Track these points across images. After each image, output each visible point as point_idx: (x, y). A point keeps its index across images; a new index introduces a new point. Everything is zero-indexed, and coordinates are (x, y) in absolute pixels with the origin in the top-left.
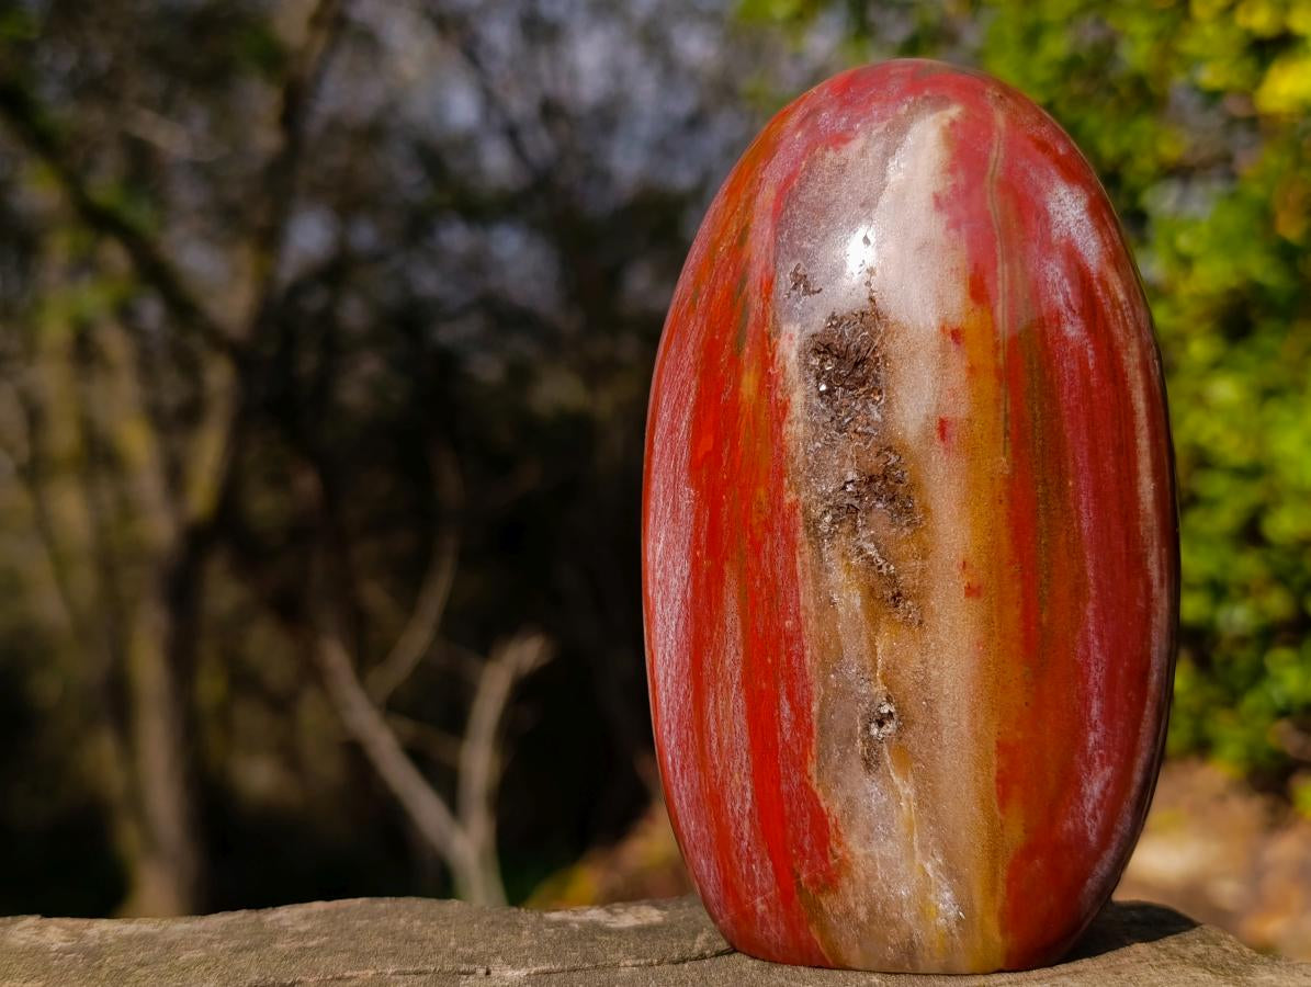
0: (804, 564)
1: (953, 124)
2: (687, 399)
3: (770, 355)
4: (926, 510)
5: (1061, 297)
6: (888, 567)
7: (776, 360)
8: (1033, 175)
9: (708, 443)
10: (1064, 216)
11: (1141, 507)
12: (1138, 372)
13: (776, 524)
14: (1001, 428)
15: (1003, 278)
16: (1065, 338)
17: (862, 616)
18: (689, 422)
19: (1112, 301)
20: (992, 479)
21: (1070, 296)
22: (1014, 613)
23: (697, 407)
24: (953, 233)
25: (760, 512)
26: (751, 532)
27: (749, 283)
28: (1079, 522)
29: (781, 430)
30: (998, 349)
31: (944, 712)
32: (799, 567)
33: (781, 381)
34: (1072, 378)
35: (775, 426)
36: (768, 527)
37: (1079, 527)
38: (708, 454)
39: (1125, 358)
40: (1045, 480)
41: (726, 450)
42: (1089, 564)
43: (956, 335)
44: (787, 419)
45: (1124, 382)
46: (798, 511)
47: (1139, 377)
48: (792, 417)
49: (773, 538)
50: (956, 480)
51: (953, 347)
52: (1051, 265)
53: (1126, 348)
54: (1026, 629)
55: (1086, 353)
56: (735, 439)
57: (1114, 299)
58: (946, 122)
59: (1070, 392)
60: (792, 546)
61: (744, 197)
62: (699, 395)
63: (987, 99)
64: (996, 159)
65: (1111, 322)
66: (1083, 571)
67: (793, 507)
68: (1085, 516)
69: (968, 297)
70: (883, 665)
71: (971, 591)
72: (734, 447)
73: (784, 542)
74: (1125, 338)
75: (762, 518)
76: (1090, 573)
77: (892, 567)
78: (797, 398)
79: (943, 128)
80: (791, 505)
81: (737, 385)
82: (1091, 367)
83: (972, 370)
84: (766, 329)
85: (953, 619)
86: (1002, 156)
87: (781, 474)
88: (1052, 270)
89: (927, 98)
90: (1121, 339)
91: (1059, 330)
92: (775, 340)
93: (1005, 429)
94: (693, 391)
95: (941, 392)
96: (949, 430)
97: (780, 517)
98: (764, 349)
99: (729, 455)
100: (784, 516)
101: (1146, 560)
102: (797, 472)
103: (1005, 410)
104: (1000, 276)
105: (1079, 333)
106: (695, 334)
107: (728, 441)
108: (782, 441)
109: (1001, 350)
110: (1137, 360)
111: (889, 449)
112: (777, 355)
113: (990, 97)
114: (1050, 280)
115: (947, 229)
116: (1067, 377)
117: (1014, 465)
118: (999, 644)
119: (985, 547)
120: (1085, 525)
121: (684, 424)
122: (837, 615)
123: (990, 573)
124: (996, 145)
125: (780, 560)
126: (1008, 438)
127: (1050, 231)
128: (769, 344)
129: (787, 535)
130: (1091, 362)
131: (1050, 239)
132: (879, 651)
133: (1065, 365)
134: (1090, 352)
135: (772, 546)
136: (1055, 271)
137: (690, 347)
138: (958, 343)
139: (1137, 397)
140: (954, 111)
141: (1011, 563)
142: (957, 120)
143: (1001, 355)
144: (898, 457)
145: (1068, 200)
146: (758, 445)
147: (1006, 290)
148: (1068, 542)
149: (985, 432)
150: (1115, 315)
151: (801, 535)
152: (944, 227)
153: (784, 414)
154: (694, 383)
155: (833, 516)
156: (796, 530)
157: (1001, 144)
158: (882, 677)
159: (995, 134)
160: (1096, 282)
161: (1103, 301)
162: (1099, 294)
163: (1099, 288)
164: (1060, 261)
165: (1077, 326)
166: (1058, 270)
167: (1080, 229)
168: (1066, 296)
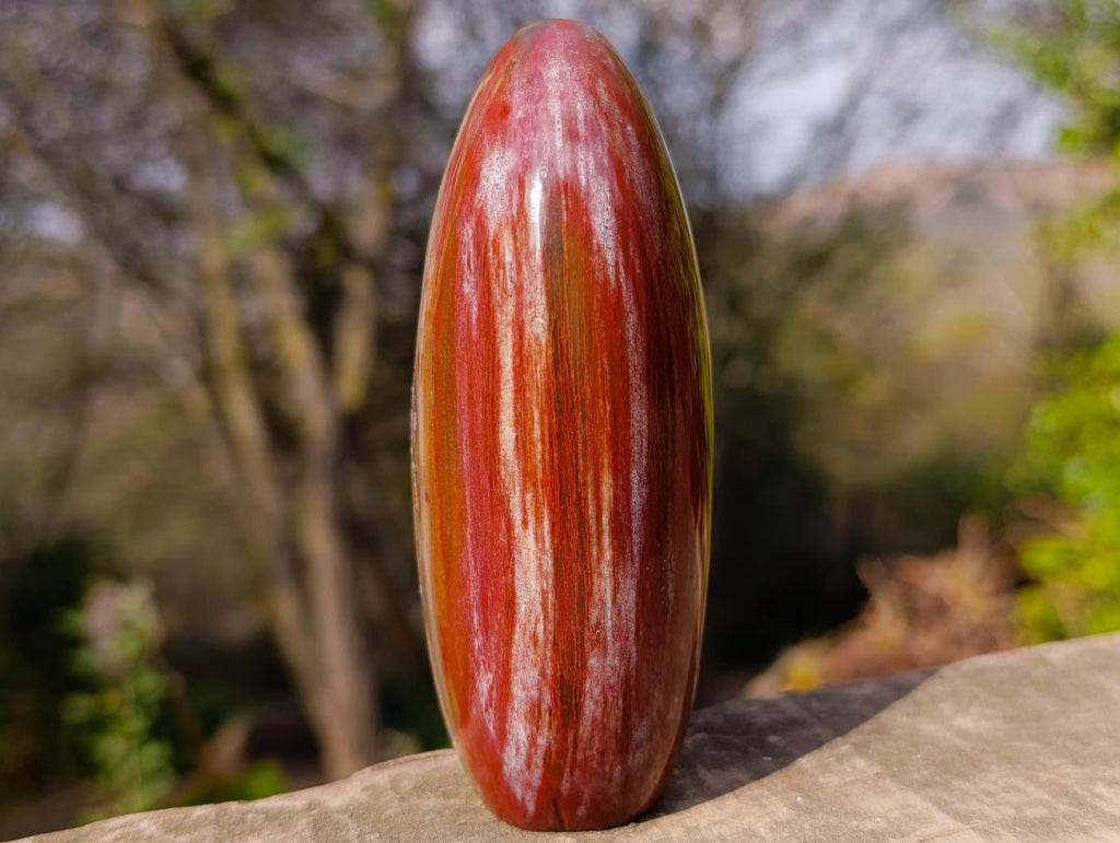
5: (466, 257)
10: (489, 181)
11: (502, 453)
12: (510, 329)
16: (463, 294)
19: (498, 262)
21: (472, 258)
28: (462, 457)
37: (462, 461)
39: (499, 315)
42: (468, 495)
45: (495, 338)
47: (510, 335)
52: (468, 226)
53: (501, 306)
57: (501, 260)
59: (461, 342)
65: (493, 281)
66: (465, 500)
68: (465, 452)
74: (502, 297)
76: (468, 502)
82: (474, 322)
88: (468, 231)
90: (498, 298)
91: (461, 286)
101: (509, 501)
105: (472, 291)
110: (510, 318)
114: (464, 240)
116: (460, 329)
127: (475, 194)
130: (475, 316)
131: (473, 202)
133: (460, 318)
134: (475, 308)
139: (505, 352)
145: (497, 166)
150: (498, 276)
160: (490, 243)
161: (491, 262)
162: (490, 255)
163: (491, 249)
164: (474, 224)
165: (472, 284)
166: (470, 232)
167: (494, 193)
168: (469, 256)
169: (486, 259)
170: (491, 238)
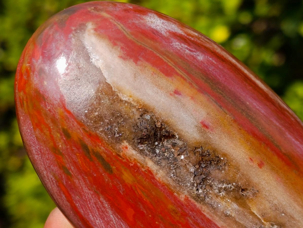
0: (208, 213)
1: (95, 30)
2: (104, 207)
3: (124, 160)
4: (225, 155)
5: (187, 51)
6: (233, 185)
7: (129, 160)
8: (137, 22)
9: (130, 212)
10: (159, 26)
13: (187, 211)
14: (218, 107)
15: (169, 61)
16: (201, 61)
17: (241, 209)
18: (114, 213)
20: (231, 125)
21: (188, 48)
22: (275, 158)
23: (113, 206)
24: (139, 63)
25: (176, 213)
26: (180, 223)
27: (89, 146)
28: (261, 112)
29: (156, 180)
30: (191, 84)
31: (289, 210)
32: (208, 216)
33: (139, 164)
34: (216, 72)
35: (153, 181)
36: (184, 215)
37: (263, 114)
38: (134, 216)
39: (218, 51)
40: (242, 110)
41: (141, 207)
42: (275, 122)
43: (177, 92)
44: (154, 174)
46: (190, 199)
48: (155, 171)
49: (190, 217)
50: (224, 137)
51: (180, 97)
52: (174, 43)
54: (283, 160)
55: (210, 60)
56: (141, 199)
57: (196, 37)
58: (92, 31)
59: (220, 77)
60: (199, 212)
61: (49, 121)
62: (108, 200)
63: (93, 12)
64: (122, 27)
65: (204, 44)
66: (276, 126)
67: (187, 199)
68: (260, 109)
69: (166, 77)
70: (261, 217)
71: (261, 165)
72: (144, 203)
73: (195, 214)
74: (211, 45)
75: (179, 214)
77: (234, 184)
78: (150, 164)
79: (94, 34)
80: (185, 200)
81: (123, 182)
82: (215, 63)
83: (192, 98)
84: (114, 154)
85: (264, 179)
86: (122, 25)
87: (171, 193)
88: (176, 45)
89: (75, 30)
90: (211, 47)
91: (198, 61)
92: (121, 154)
93: (219, 106)
94: (104, 202)
95: (192, 114)
96: (206, 123)
97: (186, 207)
98: (121, 161)
99: (144, 207)
100: (187, 206)
102: (175, 187)
103: (213, 100)
104: (167, 61)
105: (203, 57)
106: (82, 183)
107: (139, 203)
108: (160, 183)
109: (193, 83)
111: (196, 148)
112: (128, 158)
113: (93, 11)
114: (179, 49)
115: (136, 63)
116: (214, 73)
117: (232, 114)
118: (282, 172)
119: (251, 148)
120: (263, 111)
121: (112, 216)
122: (234, 217)
123: (259, 154)
124: (116, 23)
125: (199, 221)
126: (222, 108)
127: (161, 34)
128: (121, 157)
129: (194, 210)
130: (214, 61)
131: (165, 36)
132: (256, 214)
133: (210, 70)
134: (211, 59)
135: (192, 220)
136: (177, 44)
137: (86, 190)
138: (180, 94)
140: (90, 26)
141: (260, 144)
142: (95, 28)
143: (194, 85)
144: (201, 148)
145: (153, 20)
146: (153, 193)
147: (173, 64)
148: (265, 121)
149: (215, 113)
150: (202, 41)
151: (198, 205)
152: (134, 63)
153: (152, 174)
154: (102, 199)
155: (201, 188)
156: (195, 205)
157: (117, 22)
158: (265, 220)
159: (111, 20)
160: (188, 37)
161: (195, 40)
162: (192, 39)
163: (190, 37)
164: (175, 40)
165: (200, 55)
166: (177, 43)
167: (166, 25)
168: (188, 49)
169: (193, 42)
170: (186, 35)
